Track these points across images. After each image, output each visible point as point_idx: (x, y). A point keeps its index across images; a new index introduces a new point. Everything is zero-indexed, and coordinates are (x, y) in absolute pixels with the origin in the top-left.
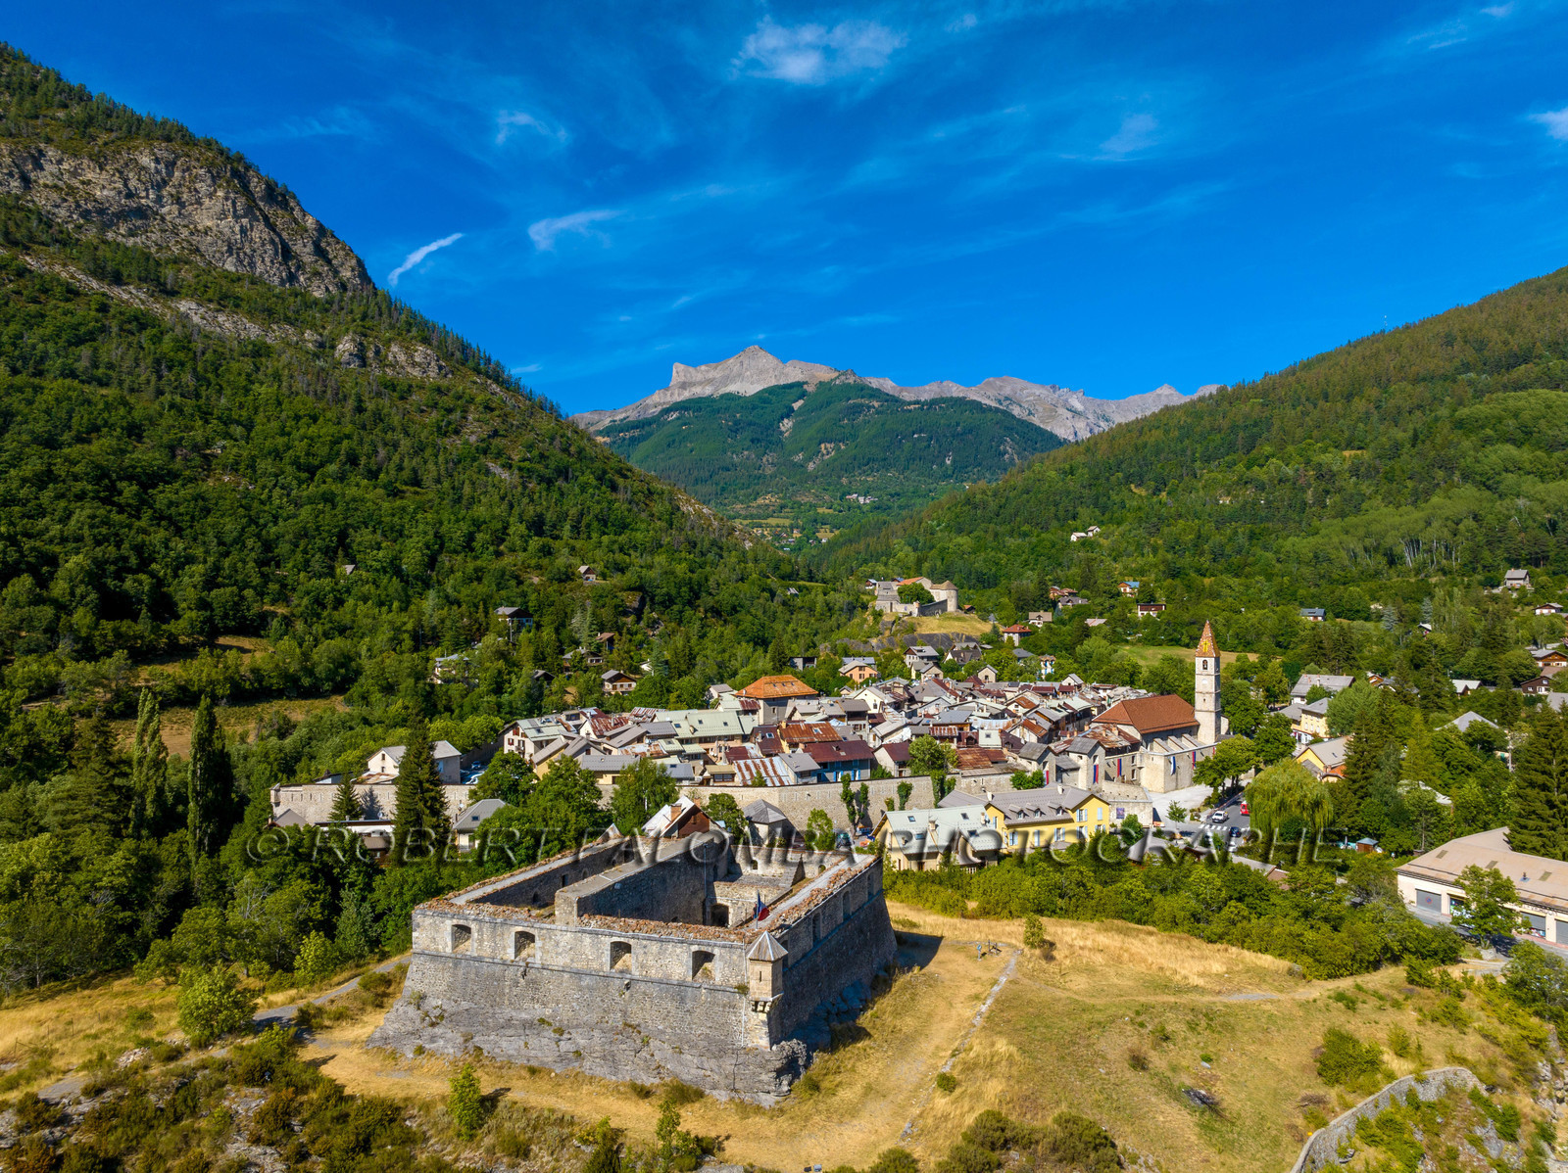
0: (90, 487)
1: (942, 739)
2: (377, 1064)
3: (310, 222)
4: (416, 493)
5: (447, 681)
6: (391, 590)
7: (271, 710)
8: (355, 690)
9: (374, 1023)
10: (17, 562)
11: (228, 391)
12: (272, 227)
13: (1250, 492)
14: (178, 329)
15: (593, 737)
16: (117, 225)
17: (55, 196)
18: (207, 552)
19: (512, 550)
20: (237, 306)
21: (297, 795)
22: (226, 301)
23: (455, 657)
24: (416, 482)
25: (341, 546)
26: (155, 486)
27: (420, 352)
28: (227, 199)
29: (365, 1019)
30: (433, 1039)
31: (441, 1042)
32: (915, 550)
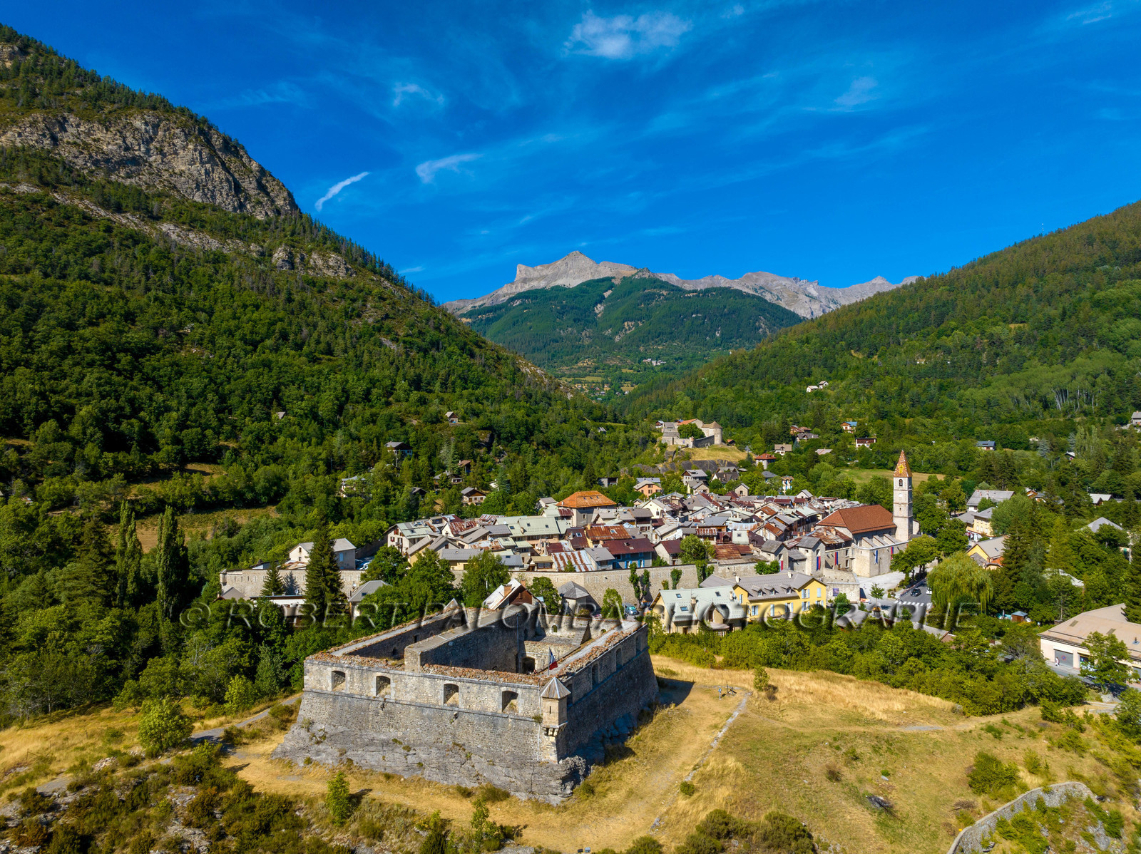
0: (97, 357)
1: (705, 537)
2: (278, 771)
3: (254, 166)
4: (330, 360)
5: (350, 495)
6: (311, 430)
7: (223, 516)
8: (284, 502)
9: (279, 741)
10: (46, 411)
11: (196, 288)
12: (227, 170)
13: (939, 355)
14: (161, 243)
15: (451, 536)
16: (118, 170)
17: (75, 150)
18: (180, 403)
19: (398, 401)
20: (203, 227)
21: (238, 577)
22: (195, 223)
23: (355, 478)
24: (329, 352)
25: (276, 398)
26: (143, 356)
27: (333, 258)
28: (195, 150)
29: (273, 738)
30: (318, 753)
31: (324, 756)
32: (692, 399)
